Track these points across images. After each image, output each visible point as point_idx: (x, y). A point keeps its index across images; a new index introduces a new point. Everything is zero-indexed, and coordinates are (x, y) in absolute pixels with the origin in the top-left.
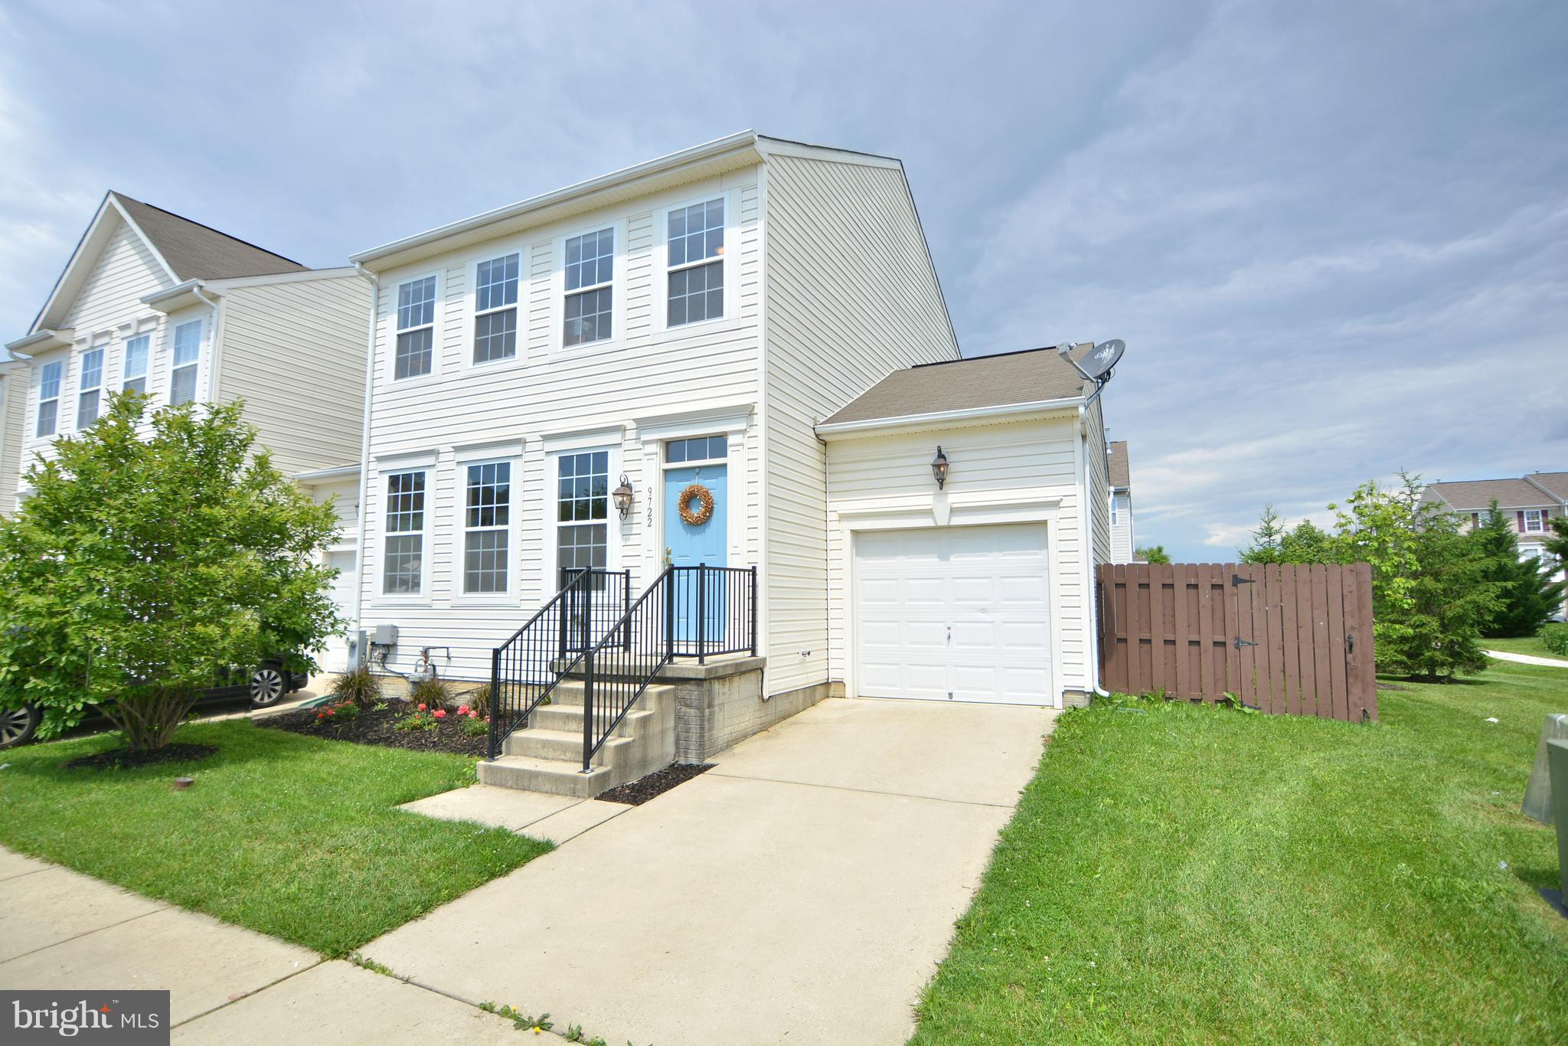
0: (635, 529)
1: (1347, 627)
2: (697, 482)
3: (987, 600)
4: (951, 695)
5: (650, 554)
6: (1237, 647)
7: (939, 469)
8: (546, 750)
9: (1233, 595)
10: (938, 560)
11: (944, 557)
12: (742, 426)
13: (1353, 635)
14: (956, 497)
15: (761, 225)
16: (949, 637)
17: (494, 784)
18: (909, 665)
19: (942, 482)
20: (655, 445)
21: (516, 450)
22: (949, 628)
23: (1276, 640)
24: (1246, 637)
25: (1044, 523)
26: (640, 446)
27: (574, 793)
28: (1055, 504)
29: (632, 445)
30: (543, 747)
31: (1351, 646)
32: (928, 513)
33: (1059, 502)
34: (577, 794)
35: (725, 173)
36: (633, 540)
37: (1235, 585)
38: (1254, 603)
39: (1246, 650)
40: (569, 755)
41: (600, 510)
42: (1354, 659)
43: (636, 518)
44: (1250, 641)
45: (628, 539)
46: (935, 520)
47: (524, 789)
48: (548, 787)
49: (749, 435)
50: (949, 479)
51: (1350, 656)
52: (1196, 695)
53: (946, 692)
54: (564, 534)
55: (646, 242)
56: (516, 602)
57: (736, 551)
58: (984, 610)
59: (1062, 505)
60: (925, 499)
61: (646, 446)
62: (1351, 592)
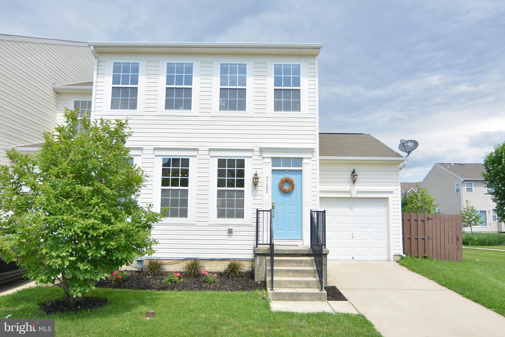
0: (259, 193)
1: (457, 233)
2: (287, 176)
3: (366, 224)
4: (353, 258)
5: (267, 204)
6: (428, 240)
7: (354, 177)
8: (291, 284)
9: (427, 223)
10: (349, 209)
11: (351, 208)
12: (310, 156)
13: (458, 236)
14: (358, 187)
15: (317, 79)
16: (353, 237)
17: (279, 300)
18: (338, 247)
19: (354, 182)
20: (270, 159)
21: (194, 153)
22: (353, 234)
23: (438, 238)
24: (430, 237)
25: (388, 198)
26: (261, 159)
27: (320, 299)
28: (391, 192)
29: (257, 158)
30: (289, 283)
31: (458, 239)
32: (350, 192)
33: (393, 191)
34: (322, 299)
35: (301, 55)
36: (258, 197)
37: (428, 220)
38: (433, 226)
39: (431, 241)
40: (302, 286)
41: (241, 184)
42: (459, 243)
43: (259, 188)
44: (432, 238)
45: (256, 197)
46: (351, 195)
47: (295, 300)
48: (307, 298)
49: (312, 159)
50: (357, 180)
51: (458, 242)
52: (417, 255)
53: (351, 257)
54: (220, 194)
55: (264, 74)
56: (194, 222)
57: (307, 204)
58: (365, 228)
59: (393, 192)
60: (347, 187)
61: (265, 159)
62: (458, 223)
